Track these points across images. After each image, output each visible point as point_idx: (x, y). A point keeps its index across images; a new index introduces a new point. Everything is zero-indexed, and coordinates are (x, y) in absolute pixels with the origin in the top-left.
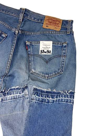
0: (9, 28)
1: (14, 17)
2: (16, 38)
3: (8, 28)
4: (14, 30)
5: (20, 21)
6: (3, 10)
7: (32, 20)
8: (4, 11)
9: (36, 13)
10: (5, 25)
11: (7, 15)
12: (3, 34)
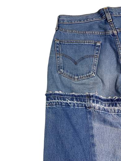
0: (101, 33)
1: (97, 21)
2: (118, 39)
3: (99, 34)
4: (111, 32)
5: (110, 21)
6: (80, 20)
7: (118, 15)
8: (82, 21)
9: (117, 8)
10: (94, 34)
11: (88, 23)
12: (96, 43)
